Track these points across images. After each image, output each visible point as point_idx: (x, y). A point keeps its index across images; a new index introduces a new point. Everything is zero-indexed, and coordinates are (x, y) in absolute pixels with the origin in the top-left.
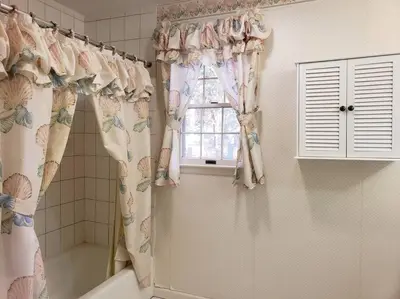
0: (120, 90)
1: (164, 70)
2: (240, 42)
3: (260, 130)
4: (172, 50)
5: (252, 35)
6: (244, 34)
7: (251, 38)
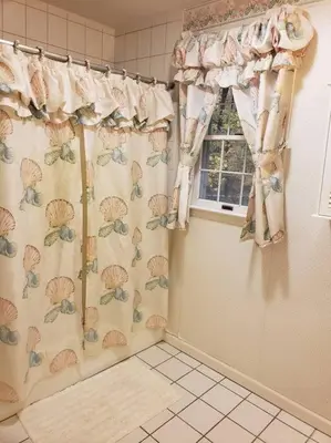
0: (126, 120)
1: (181, 93)
2: (264, 55)
3: (286, 176)
4: (189, 68)
5: (280, 45)
6: (270, 44)
7: (280, 49)
